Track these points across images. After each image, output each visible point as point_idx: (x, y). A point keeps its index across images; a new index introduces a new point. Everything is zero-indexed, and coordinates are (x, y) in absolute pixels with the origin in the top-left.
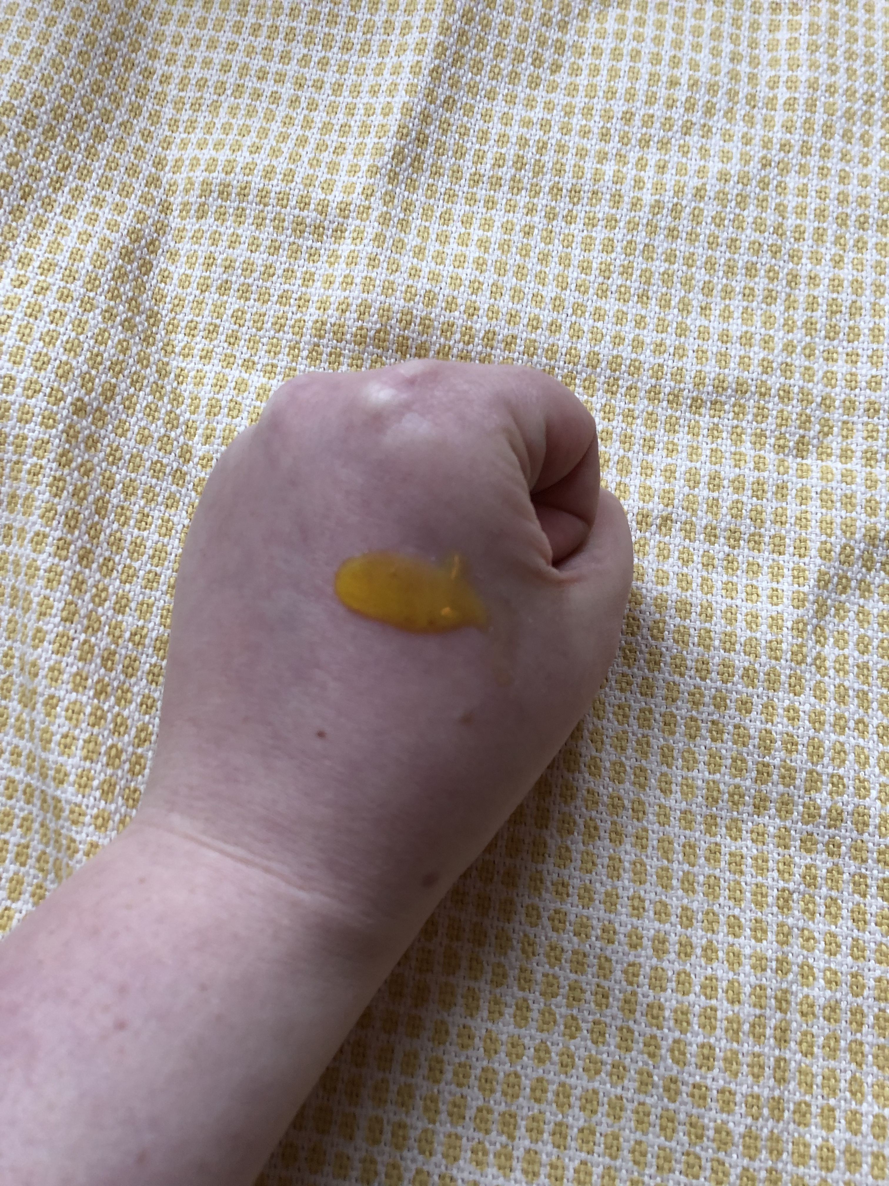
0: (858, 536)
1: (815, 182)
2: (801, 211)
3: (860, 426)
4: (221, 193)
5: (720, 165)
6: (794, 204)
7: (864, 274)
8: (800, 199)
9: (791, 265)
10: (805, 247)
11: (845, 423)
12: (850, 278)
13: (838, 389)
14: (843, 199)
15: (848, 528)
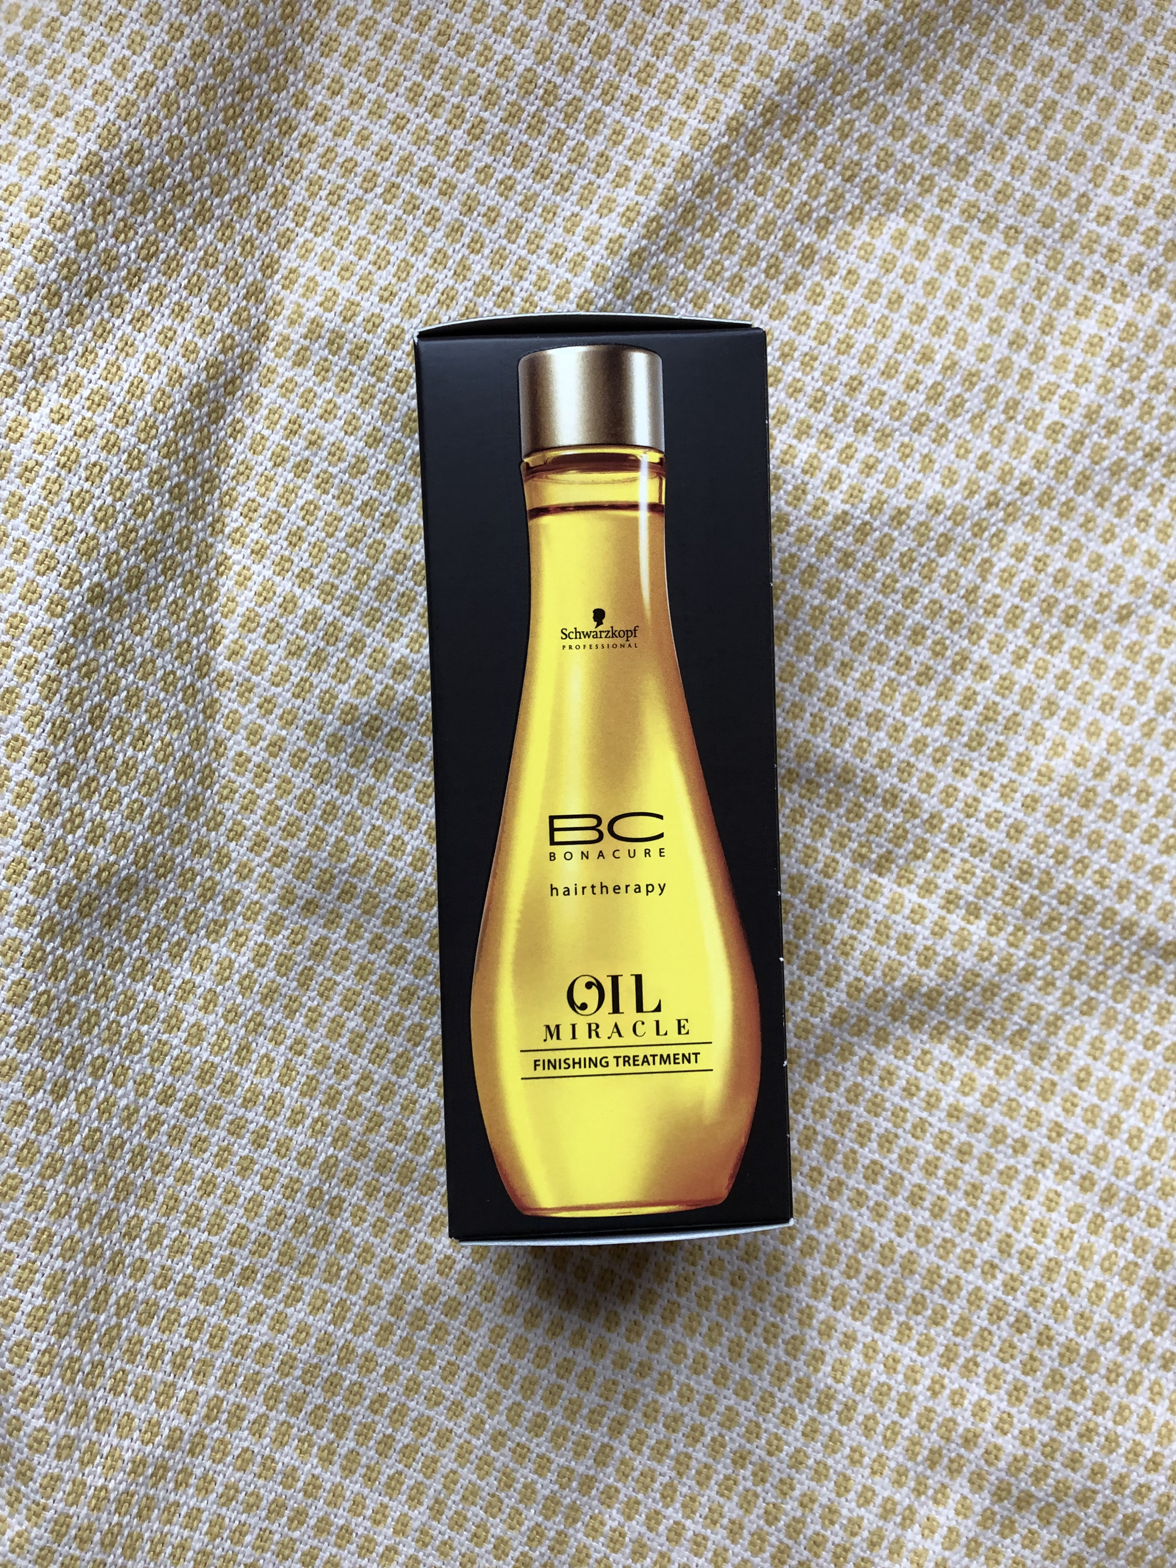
0: (898, 984)
1: (1039, 545)
2: (1007, 578)
3: (957, 861)
4: (331, 342)
5: (938, 487)
6: (1003, 565)
7: (1042, 682)
8: (1013, 561)
9: (965, 643)
10: (992, 625)
11: (944, 851)
12: (1025, 683)
13: (952, 811)
14: (1060, 579)
15: (891, 971)
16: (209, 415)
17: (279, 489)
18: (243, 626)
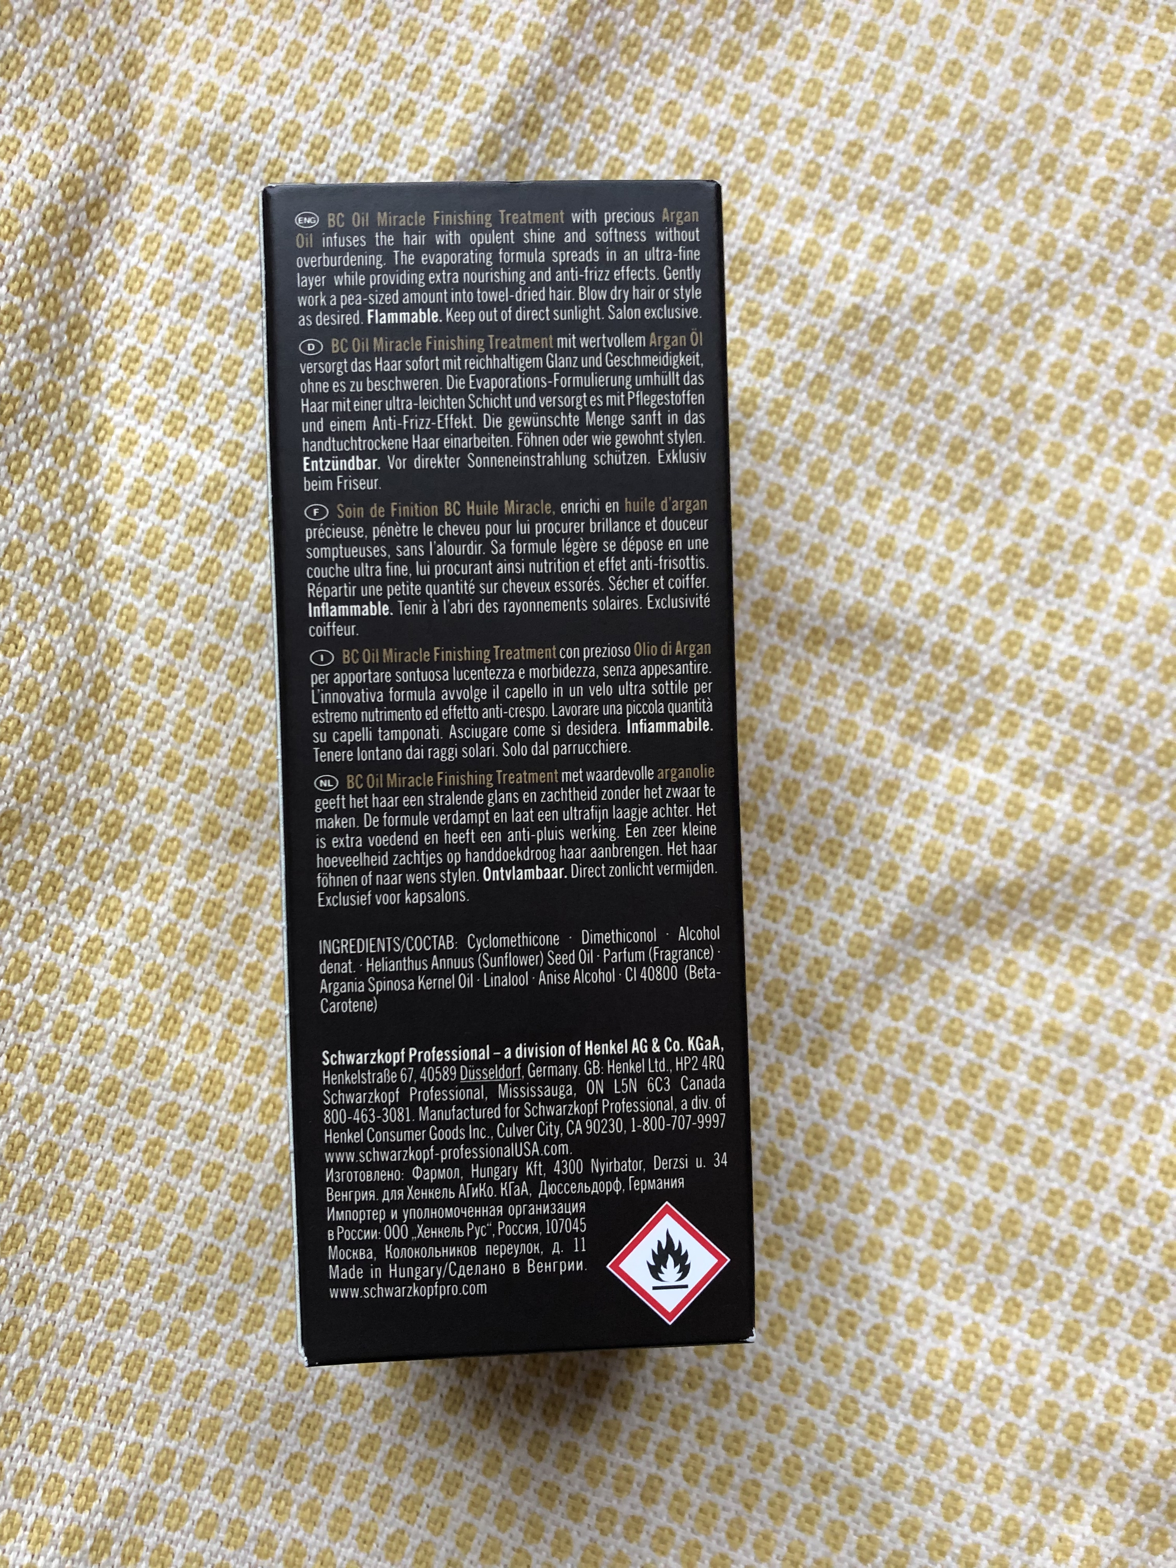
0: (969, 879)
1: (1094, 330)
2: (1060, 372)
3: (1028, 724)
4: (213, 148)
5: (966, 268)
6: (1052, 359)
7: (1113, 497)
8: (1064, 353)
9: (1016, 456)
10: (1047, 432)
11: (1011, 713)
12: (1092, 498)
13: (1017, 663)
14: (1125, 369)
15: (960, 864)
16: (70, 244)
17: (164, 333)
18: (131, 500)
